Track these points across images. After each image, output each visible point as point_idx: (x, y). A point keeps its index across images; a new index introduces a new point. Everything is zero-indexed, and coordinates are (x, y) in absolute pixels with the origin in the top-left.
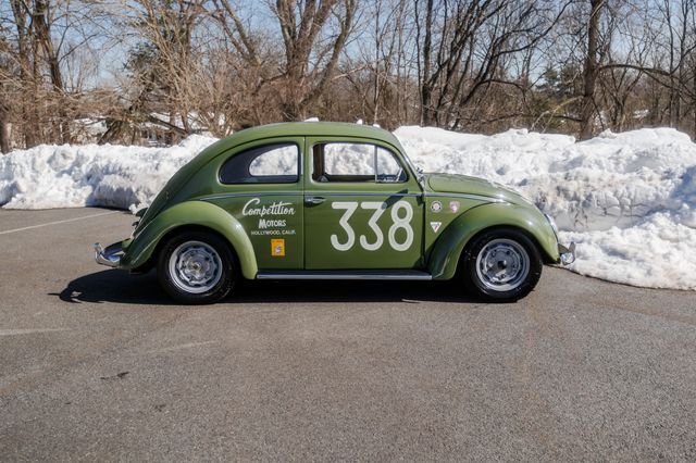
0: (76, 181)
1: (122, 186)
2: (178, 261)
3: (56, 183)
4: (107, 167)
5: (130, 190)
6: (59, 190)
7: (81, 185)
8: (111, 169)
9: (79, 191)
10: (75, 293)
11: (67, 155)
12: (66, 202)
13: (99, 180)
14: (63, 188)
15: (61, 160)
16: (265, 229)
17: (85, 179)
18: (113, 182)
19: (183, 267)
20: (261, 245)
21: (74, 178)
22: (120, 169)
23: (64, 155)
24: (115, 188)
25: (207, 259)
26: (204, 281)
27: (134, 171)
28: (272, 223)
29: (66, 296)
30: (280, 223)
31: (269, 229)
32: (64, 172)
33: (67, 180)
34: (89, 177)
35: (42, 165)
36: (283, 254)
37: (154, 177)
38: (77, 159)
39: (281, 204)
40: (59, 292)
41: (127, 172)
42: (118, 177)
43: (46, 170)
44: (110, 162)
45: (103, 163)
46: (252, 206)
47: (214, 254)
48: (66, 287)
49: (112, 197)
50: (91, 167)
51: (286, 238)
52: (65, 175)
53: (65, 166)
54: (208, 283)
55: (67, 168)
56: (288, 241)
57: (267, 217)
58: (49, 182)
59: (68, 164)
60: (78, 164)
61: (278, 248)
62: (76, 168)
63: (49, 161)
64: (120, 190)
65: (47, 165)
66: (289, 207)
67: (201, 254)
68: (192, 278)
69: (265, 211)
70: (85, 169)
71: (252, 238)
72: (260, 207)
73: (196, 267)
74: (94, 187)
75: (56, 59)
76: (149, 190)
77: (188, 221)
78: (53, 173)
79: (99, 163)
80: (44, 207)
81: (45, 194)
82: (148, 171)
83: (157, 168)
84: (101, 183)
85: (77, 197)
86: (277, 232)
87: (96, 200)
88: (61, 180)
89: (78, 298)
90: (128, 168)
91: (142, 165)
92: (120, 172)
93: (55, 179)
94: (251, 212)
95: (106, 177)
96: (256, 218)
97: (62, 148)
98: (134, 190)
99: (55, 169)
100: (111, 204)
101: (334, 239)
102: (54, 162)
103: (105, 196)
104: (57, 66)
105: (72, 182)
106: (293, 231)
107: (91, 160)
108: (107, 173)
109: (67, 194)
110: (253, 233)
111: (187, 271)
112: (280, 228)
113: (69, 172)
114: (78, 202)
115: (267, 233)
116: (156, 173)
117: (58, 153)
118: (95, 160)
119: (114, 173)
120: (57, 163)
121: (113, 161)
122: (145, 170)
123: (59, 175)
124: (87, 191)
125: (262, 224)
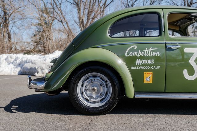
0: (15, 66)
1: (32, 67)
2: (82, 86)
3: (7, 67)
4: (26, 60)
5: (35, 68)
6: (8, 69)
7: (16, 67)
8: (28, 61)
9: (16, 69)
10: (14, 107)
11: (12, 57)
12: (11, 73)
13: (23, 65)
14: (10, 68)
15: (10, 59)
16: (140, 66)
17: (18, 65)
18: (29, 66)
19: (86, 90)
20: (137, 76)
21: (14, 65)
22: (31, 61)
23: (11, 57)
24: (29, 67)
25: (101, 85)
26: (99, 99)
27: (37, 62)
28: (145, 61)
29: (8, 109)
30: (150, 62)
31: (143, 65)
32: (11, 63)
33: (12, 66)
34: (19, 65)
35: (3, 61)
36: (151, 82)
37: (44, 63)
38: (15, 58)
39: (151, 49)
40: (5, 106)
41: (34, 62)
42: (30, 64)
43: (4, 62)
44: (27, 59)
45: (25, 59)
46: (132, 50)
47: (106, 82)
48: (9, 103)
49: (28, 71)
50: (20, 61)
51: (154, 71)
52: (11, 64)
53: (11, 61)
54: (101, 101)
55: (12, 62)
56: (155, 73)
57: (142, 58)
58: (5, 66)
59: (12, 60)
60: (16, 60)
61: (148, 78)
62: (15, 62)
63: (6, 59)
64: (31, 68)
65: (5, 61)
66: (156, 51)
67: (98, 81)
68: (91, 97)
69: (140, 54)
70: (18, 62)
71: (132, 72)
72: (137, 50)
73: (94, 90)
74: (21, 68)
75: (10, 33)
76: (42, 68)
77: (91, 59)
78: (7, 63)
79: (23, 59)
80: (2, 75)
81: (3, 70)
82: (42, 62)
83: (45, 60)
84: (24, 66)
85: (15, 71)
86: (148, 68)
87: (22, 72)
88: (9, 66)
89: (16, 109)
90: (34, 61)
91: (39, 60)
92: (31, 62)
93: (7, 65)
94: (131, 54)
95: (26, 64)
96: (134, 58)
97: (10, 55)
98: (37, 68)
99: (7, 62)
100: (27, 73)
101: (185, 72)
102: (7, 60)
103: (25, 71)
104: (10, 34)
105: (13, 66)
106: (159, 67)
107: (21, 59)
108: (26, 62)
109: (11, 70)
110: (132, 68)
111: (88, 92)
112: (150, 65)
113: (12, 63)
114: (15, 73)
115: (142, 68)
116: (45, 62)
117: (9, 57)
118: (22, 58)
119: (29, 62)
120: (8, 60)
121: (29, 59)
122: (41, 61)
123: (9, 64)
124: (19, 69)
125: (138, 62)
